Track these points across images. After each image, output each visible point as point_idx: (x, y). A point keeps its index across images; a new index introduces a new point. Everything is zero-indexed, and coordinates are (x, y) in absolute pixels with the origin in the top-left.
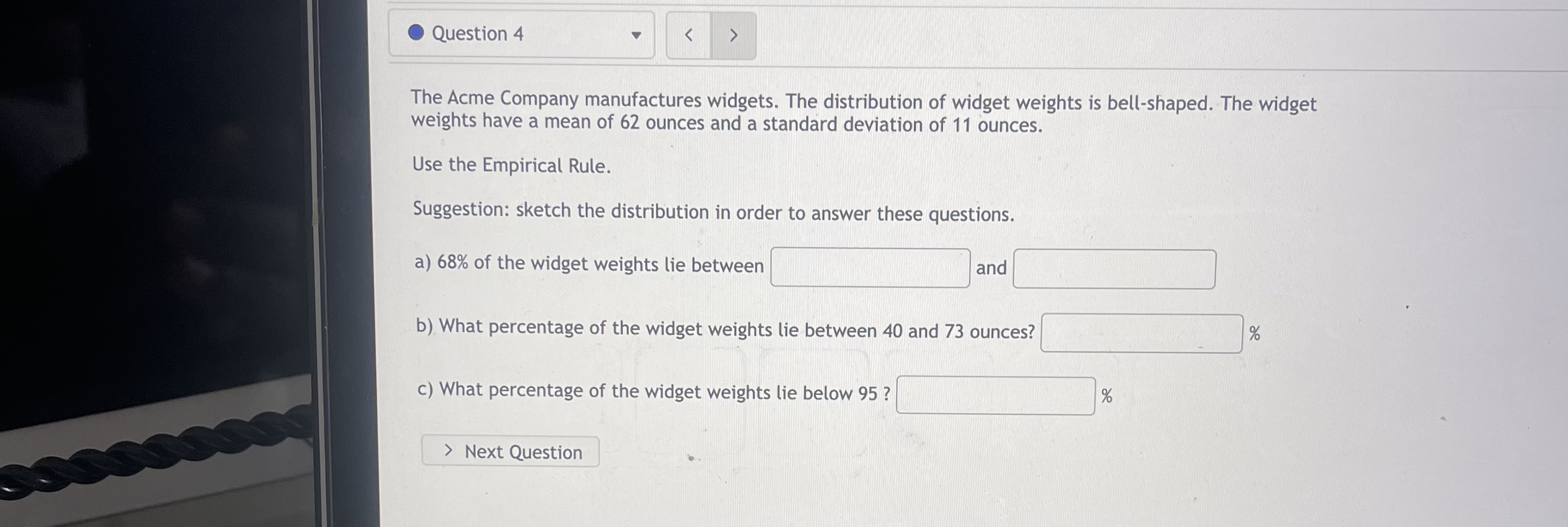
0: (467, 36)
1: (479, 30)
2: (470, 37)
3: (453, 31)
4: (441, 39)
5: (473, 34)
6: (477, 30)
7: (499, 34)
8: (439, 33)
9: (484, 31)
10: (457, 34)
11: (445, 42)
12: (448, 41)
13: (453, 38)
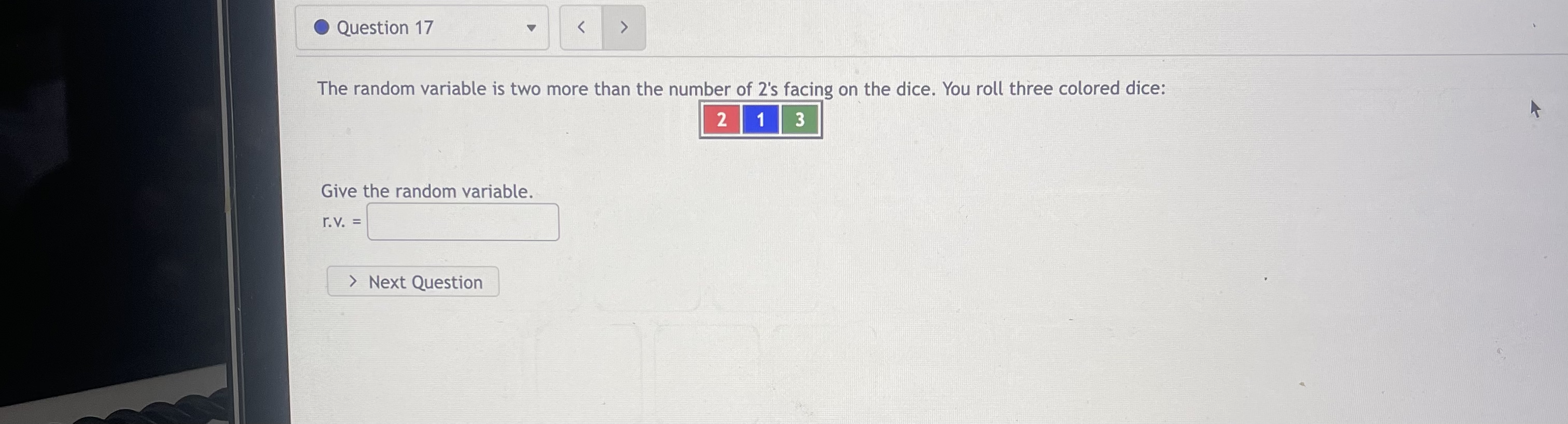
0: (370, 30)
1: (382, 25)
2: (373, 31)
3: (357, 25)
4: (345, 33)
5: (376, 28)
6: (379, 25)
7: (402, 28)
8: (343, 27)
9: (386, 25)
10: (361, 29)
11: (349, 36)
12: (352, 35)
13: (357, 32)
